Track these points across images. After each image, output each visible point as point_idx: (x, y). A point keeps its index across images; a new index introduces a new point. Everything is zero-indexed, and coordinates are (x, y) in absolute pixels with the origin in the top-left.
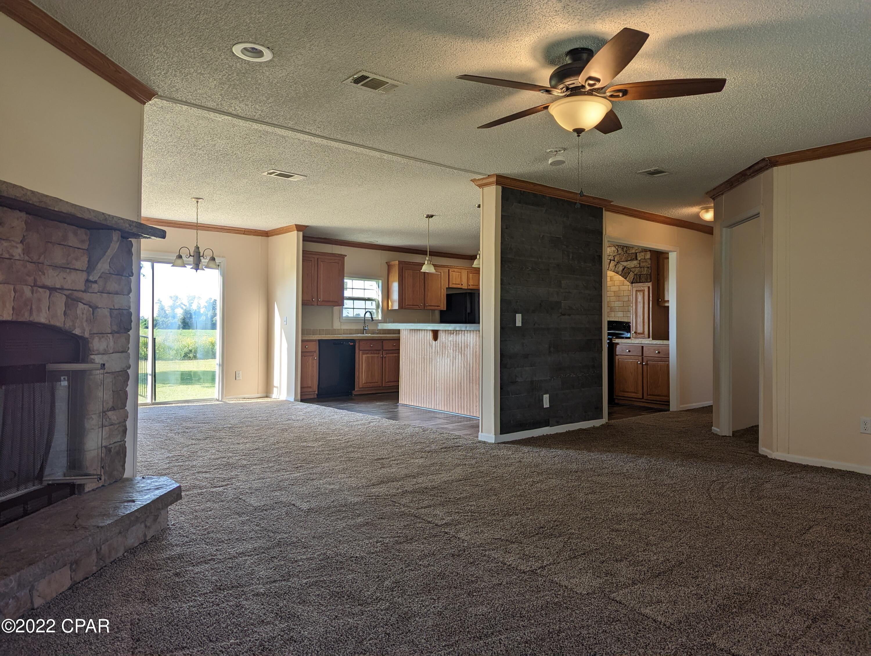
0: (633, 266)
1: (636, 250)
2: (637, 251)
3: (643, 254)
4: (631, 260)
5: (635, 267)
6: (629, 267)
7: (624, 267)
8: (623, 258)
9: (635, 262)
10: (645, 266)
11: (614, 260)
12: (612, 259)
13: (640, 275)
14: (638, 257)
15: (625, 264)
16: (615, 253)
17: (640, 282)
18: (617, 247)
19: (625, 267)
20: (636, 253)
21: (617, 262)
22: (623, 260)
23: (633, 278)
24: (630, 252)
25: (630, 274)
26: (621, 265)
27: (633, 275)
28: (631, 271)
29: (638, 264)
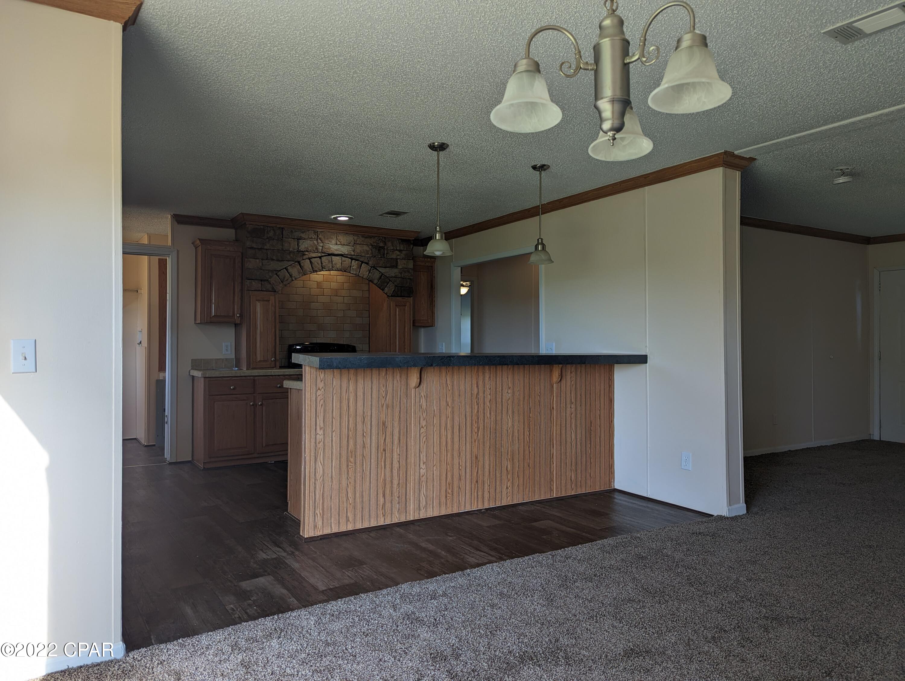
0: (393, 275)
1: (398, 255)
2: (398, 257)
3: (405, 261)
4: (392, 267)
5: (395, 277)
6: (388, 276)
7: (381, 274)
8: (382, 262)
9: (396, 270)
10: (407, 277)
11: (367, 264)
12: (366, 261)
13: (401, 287)
14: (399, 264)
15: (382, 270)
16: (368, 254)
17: (401, 296)
18: (370, 247)
19: (383, 274)
20: (397, 259)
21: (371, 267)
22: (380, 265)
23: (393, 290)
24: (391, 257)
25: (388, 285)
26: (377, 271)
27: (392, 286)
28: (390, 281)
29: (399, 273)
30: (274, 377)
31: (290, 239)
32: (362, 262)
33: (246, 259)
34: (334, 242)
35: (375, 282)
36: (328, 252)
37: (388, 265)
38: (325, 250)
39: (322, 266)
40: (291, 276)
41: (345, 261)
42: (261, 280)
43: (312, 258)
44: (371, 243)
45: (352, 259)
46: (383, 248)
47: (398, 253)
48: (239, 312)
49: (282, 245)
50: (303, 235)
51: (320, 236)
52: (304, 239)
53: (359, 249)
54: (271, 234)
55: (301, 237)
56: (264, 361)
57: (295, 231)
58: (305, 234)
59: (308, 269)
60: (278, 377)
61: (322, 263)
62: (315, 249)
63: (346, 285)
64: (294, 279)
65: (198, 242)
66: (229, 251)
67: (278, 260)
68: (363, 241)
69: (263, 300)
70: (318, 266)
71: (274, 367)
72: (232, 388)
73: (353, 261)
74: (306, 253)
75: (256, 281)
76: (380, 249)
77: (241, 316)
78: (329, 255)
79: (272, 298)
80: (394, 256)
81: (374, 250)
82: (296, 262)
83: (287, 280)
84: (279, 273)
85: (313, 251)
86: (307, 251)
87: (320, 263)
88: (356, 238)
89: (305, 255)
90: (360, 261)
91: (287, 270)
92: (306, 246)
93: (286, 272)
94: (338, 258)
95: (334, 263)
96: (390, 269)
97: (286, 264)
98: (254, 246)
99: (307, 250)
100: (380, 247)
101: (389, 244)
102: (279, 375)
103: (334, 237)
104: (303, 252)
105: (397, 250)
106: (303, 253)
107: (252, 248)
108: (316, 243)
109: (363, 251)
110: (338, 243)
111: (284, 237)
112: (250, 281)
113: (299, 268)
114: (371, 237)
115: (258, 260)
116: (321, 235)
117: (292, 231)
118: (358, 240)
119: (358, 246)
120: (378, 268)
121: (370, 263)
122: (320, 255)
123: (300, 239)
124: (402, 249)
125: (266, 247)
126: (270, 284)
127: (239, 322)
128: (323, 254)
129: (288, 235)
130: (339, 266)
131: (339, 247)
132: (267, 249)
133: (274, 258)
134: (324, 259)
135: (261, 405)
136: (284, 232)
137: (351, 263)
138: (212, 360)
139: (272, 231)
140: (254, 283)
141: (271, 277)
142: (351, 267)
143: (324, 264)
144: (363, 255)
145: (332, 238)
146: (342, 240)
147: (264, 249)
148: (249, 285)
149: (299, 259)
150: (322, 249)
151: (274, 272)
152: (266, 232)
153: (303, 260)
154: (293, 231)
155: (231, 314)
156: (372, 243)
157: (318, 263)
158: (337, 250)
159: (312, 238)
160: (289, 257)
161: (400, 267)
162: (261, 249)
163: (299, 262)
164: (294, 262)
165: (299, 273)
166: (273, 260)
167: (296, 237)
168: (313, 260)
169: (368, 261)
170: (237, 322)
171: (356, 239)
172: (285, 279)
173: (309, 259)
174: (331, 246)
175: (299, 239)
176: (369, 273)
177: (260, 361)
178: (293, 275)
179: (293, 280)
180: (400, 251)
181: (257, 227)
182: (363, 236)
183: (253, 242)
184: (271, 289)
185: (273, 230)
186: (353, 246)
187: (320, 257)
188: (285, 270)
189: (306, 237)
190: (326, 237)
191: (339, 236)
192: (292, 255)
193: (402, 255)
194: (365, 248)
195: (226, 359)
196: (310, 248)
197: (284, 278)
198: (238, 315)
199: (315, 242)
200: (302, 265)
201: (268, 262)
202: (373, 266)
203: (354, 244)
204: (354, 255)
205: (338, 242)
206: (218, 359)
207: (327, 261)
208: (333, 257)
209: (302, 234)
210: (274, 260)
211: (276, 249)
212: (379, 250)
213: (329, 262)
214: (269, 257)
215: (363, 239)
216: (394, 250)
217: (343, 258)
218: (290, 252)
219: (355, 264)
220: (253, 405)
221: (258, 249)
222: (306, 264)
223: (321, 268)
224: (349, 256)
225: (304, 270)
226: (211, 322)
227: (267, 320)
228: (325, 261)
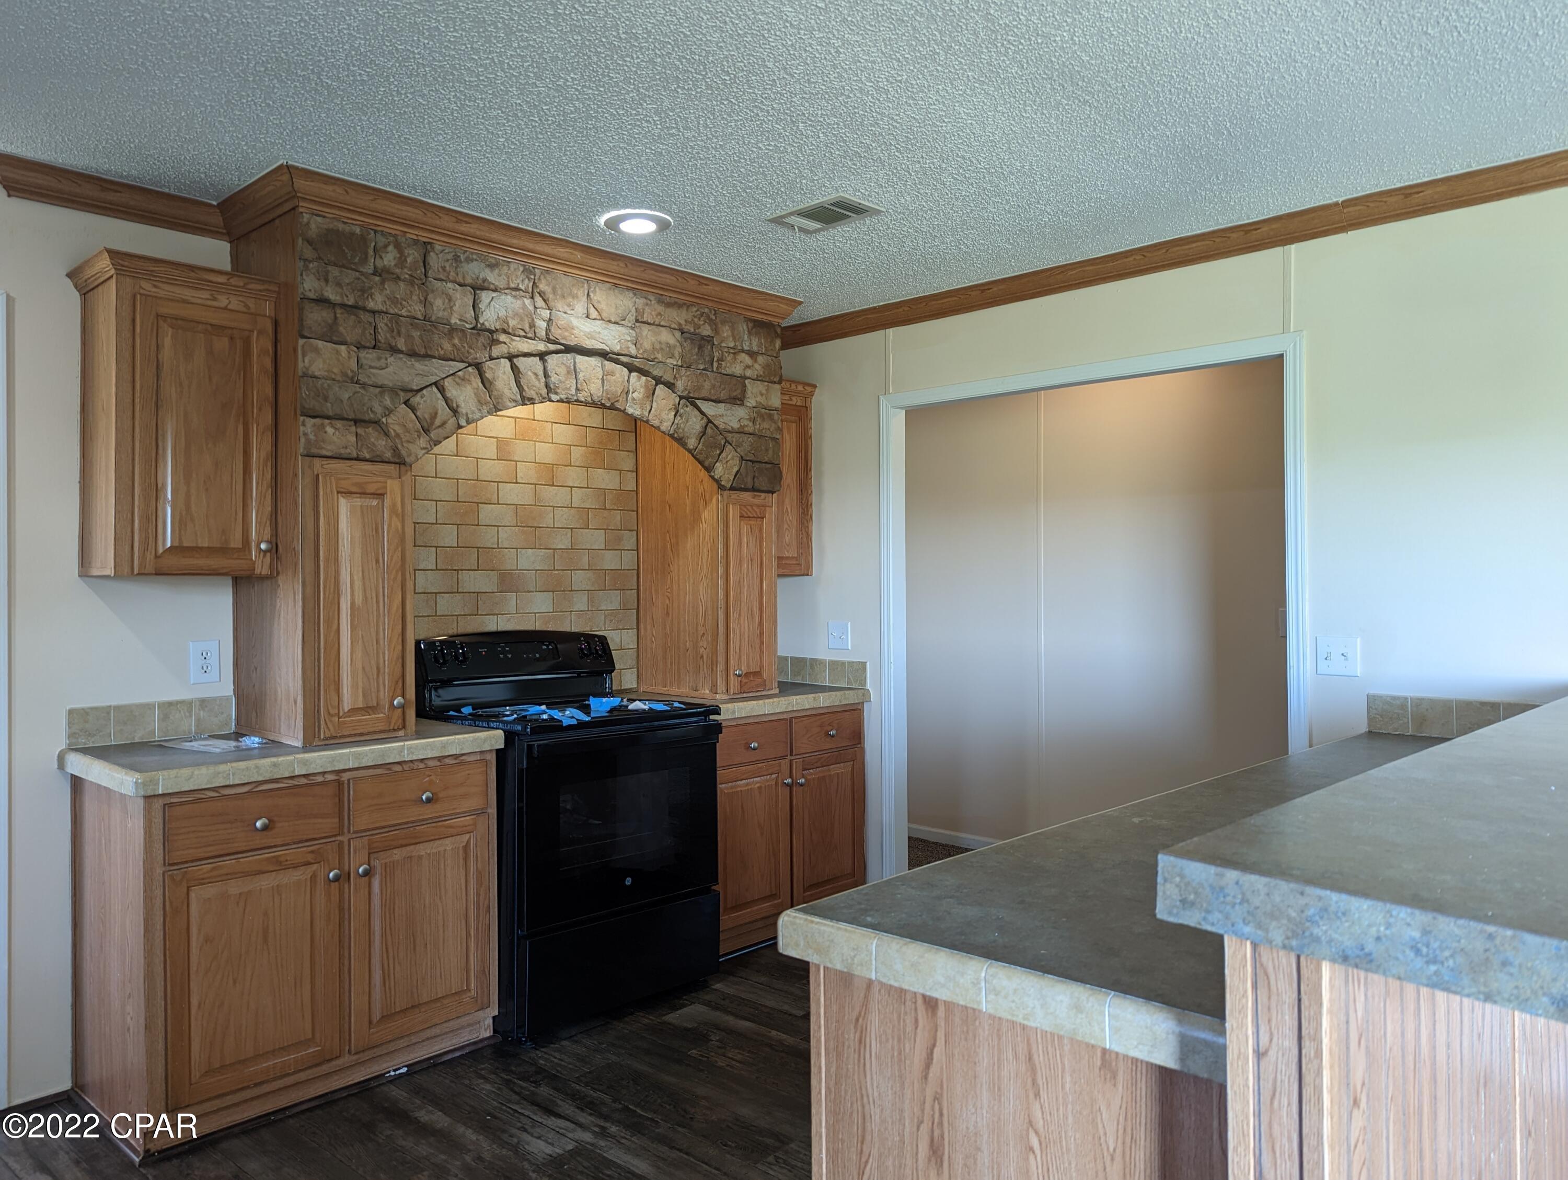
0: (736, 426)
1: (748, 367)
2: (748, 373)
3: (761, 387)
4: (732, 400)
5: (741, 432)
6: (722, 426)
7: (705, 420)
8: (707, 385)
9: (741, 412)
10: (768, 434)
11: (670, 386)
12: (668, 377)
13: (754, 462)
14: (749, 394)
15: (709, 408)
16: (672, 357)
17: (754, 489)
18: (678, 334)
19: (709, 421)
20: (745, 378)
21: (681, 398)
22: (704, 394)
23: (735, 469)
24: (729, 371)
25: (723, 455)
26: (697, 412)
27: (732, 459)
28: (727, 441)
29: (750, 420)
30: (406, 767)
31: (450, 285)
32: (658, 381)
33: (301, 342)
34: (580, 307)
35: (692, 443)
36: (565, 338)
37: (723, 395)
38: (556, 333)
39: (547, 386)
40: (455, 411)
41: (612, 373)
42: (356, 422)
43: (517, 356)
44: (680, 324)
45: (631, 368)
46: (709, 340)
47: (747, 360)
48: (267, 536)
49: (425, 302)
50: (492, 277)
51: (542, 286)
52: (495, 290)
53: (649, 337)
54: (389, 258)
55: (485, 280)
56: (368, 709)
57: (469, 260)
58: (497, 271)
59: (507, 392)
60: (422, 765)
61: (546, 375)
62: (527, 328)
63: (577, 454)
64: (463, 422)
65: (104, 264)
66: (225, 308)
67: (413, 354)
68: (659, 314)
69: (363, 494)
70: (537, 383)
71: (399, 729)
72: (259, 824)
73: (634, 374)
74: (503, 337)
75: (339, 424)
76: (702, 343)
77: (274, 549)
78: (568, 349)
79: (393, 486)
80: (737, 369)
81: (687, 345)
82: (470, 365)
83: (444, 424)
84: (416, 400)
85: (522, 333)
86: (505, 332)
87: (541, 373)
88: (641, 302)
89: (498, 342)
90: (654, 378)
91: (442, 390)
92: (502, 313)
93: (439, 395)
94: (594, 361)
95: (581, 376)
96: (728, 405)
97: (437, 369)
98: (331, 293)
99: (505, 326)
100: (703, 338)
101: (726, 331)
102: (422, 760)
103: (580, 293)
104: (491, 332)
105: (743, 351)
106: (491, 336)
107: (322, 301)
108: (531, 308)
109: (658, 346)
110: (594, 314)
111: (430, 273)
112: (318, 421)
113: (480, 384)
114: (679, 306)
115: (343, 348)
116: (543, 281)
117: (456, 258)
118: (647, 310)
119: (645, 330)
120: (698, 402)
121: (680, 385)
122: (542, 347)
123: (483, 289)
124: (755, 349)
125: (371, 305)
126: (387, 434)
127: (265, 571)
128: (552, 347)
129: (444, 268)
130: (595, 389)
131: (596, 327)
132: (374, 312)
133: (401, 344)
134: (552, 360)
135: (367, 873)
136: (433, 259)
137: (628, 381)
138: (149, 706)
139: (391, 248)
140: (330, 430)
141: (389, 412)
142: (627, 393)
143: (554, 379)
144: (659, 356)
145: (575, 297)
146: (602, 306)
147: (364, 309)
148: (312, 437)
149: (482, 356)
150: (548, 331)
151: (402, 394)
152: (371, 252)
153: (491, 359)
154: (462, 257)
155: (236, 541)
156: (683, 322)
157: (536, 374)
158: (590, 336)
159: (517, 289)
160: (447, 346)
161: (751, 402)
162: (355, 308)
163: (478, 366)
164: (462, 365)
165: (480, 402)
166: (394, 350)
167: (469, 280)
168: (521, 362)
169: (675, 377)
170: (258, 571)
171: (640, 307)
172: (438, 422)
173: (511, 358)
174: (575, 322)
175: (478, 287)
176: (675, 416)
177: (354, 711)
178: (463, 410)
179: (460, 427)
180: (752, 354)
181: (341, 226)
182: (660, 302)
183: (327, 281)
184: (388, 455)
185: (398, 246)
186: (632, 328)
187: (542, 356)
188: (435, 389)
189: (501, 284)
190: (559, 292)
191: (594, 292)
192: (456, 341)
193: (757, 366)
194: (667, 337)
195: (203, 702)
196: (512, 323)
197: (434, 416)
198: (263, 546)
199: (528, 302)
200: (489, 375)
201: (379, 359)
202: (685, 394)
203: (637, 321)
204: (636, 358)
205: (592, 310)
206: (170, 704)
207: (562, 370)
208: (579, 358)
209: (487, 270)
210: (401, 352)
211: (404, 312)
212: (700, 347)
213: (568, 372)
214: (381, 338)
215: (660, 308)
216: (736, 352)
217: (606, 363)
218: (453, 331)
219: (638, 383)
220: (337, 879)
221: (343, 306)
222: (501, 372)
223: (544, 391)
224: (623, 358)
225: (495, 393)
226: (159, 573)
227: (377, 561)
228: (559, 370)
